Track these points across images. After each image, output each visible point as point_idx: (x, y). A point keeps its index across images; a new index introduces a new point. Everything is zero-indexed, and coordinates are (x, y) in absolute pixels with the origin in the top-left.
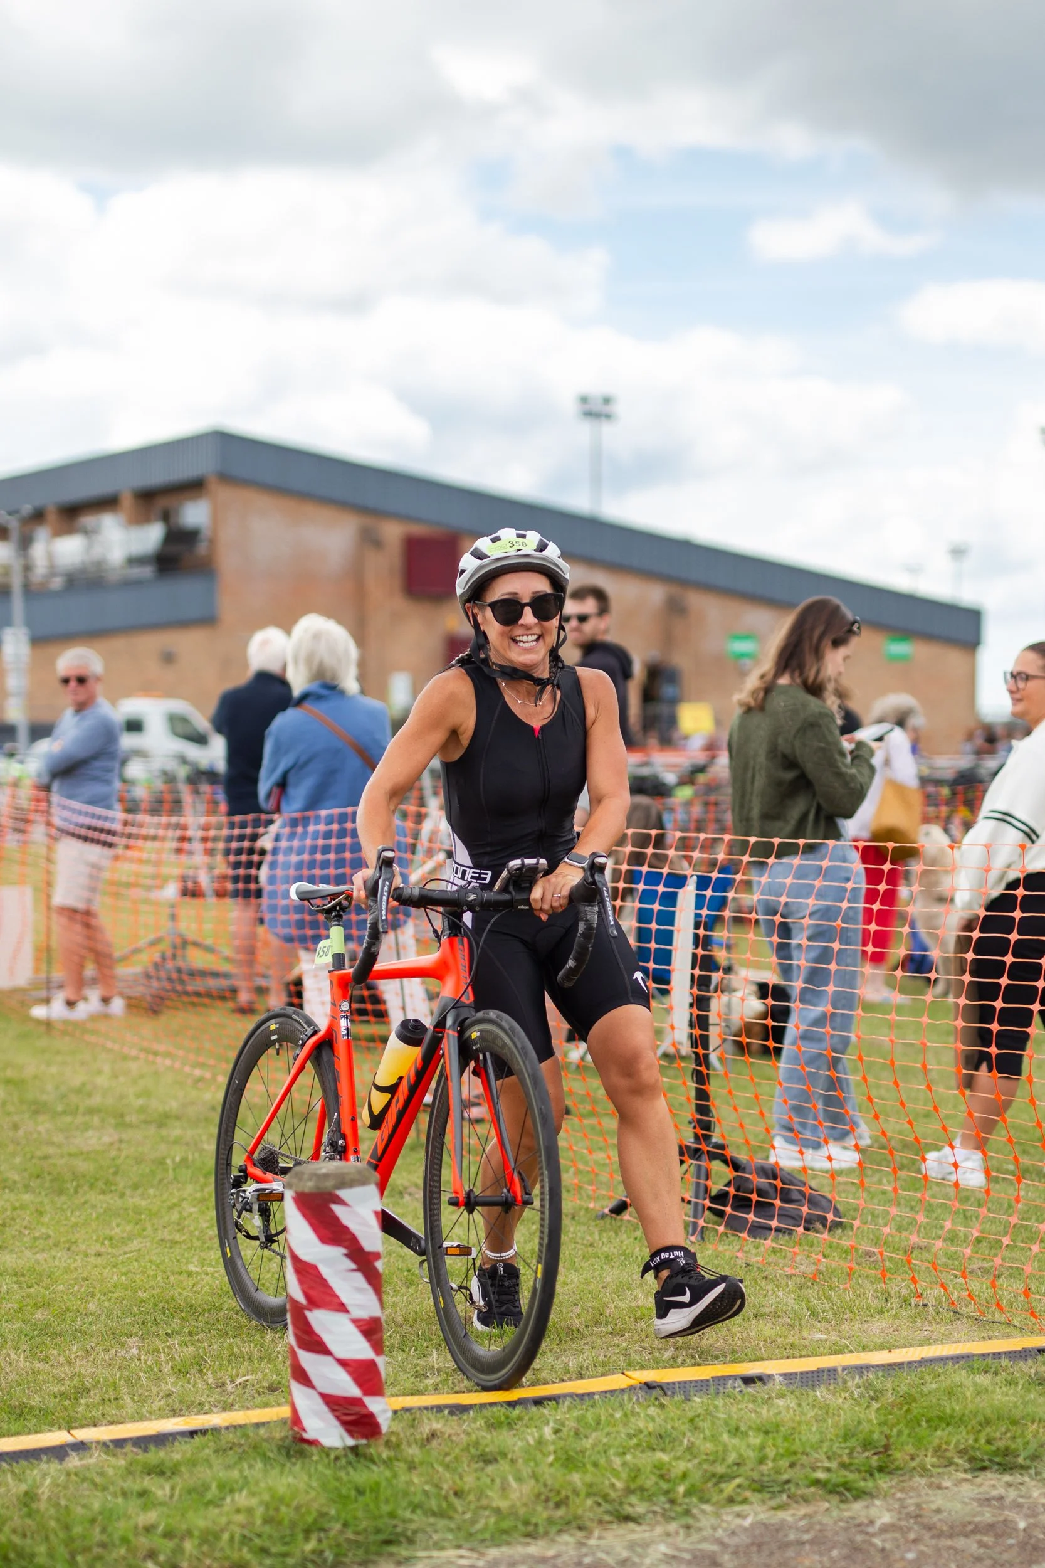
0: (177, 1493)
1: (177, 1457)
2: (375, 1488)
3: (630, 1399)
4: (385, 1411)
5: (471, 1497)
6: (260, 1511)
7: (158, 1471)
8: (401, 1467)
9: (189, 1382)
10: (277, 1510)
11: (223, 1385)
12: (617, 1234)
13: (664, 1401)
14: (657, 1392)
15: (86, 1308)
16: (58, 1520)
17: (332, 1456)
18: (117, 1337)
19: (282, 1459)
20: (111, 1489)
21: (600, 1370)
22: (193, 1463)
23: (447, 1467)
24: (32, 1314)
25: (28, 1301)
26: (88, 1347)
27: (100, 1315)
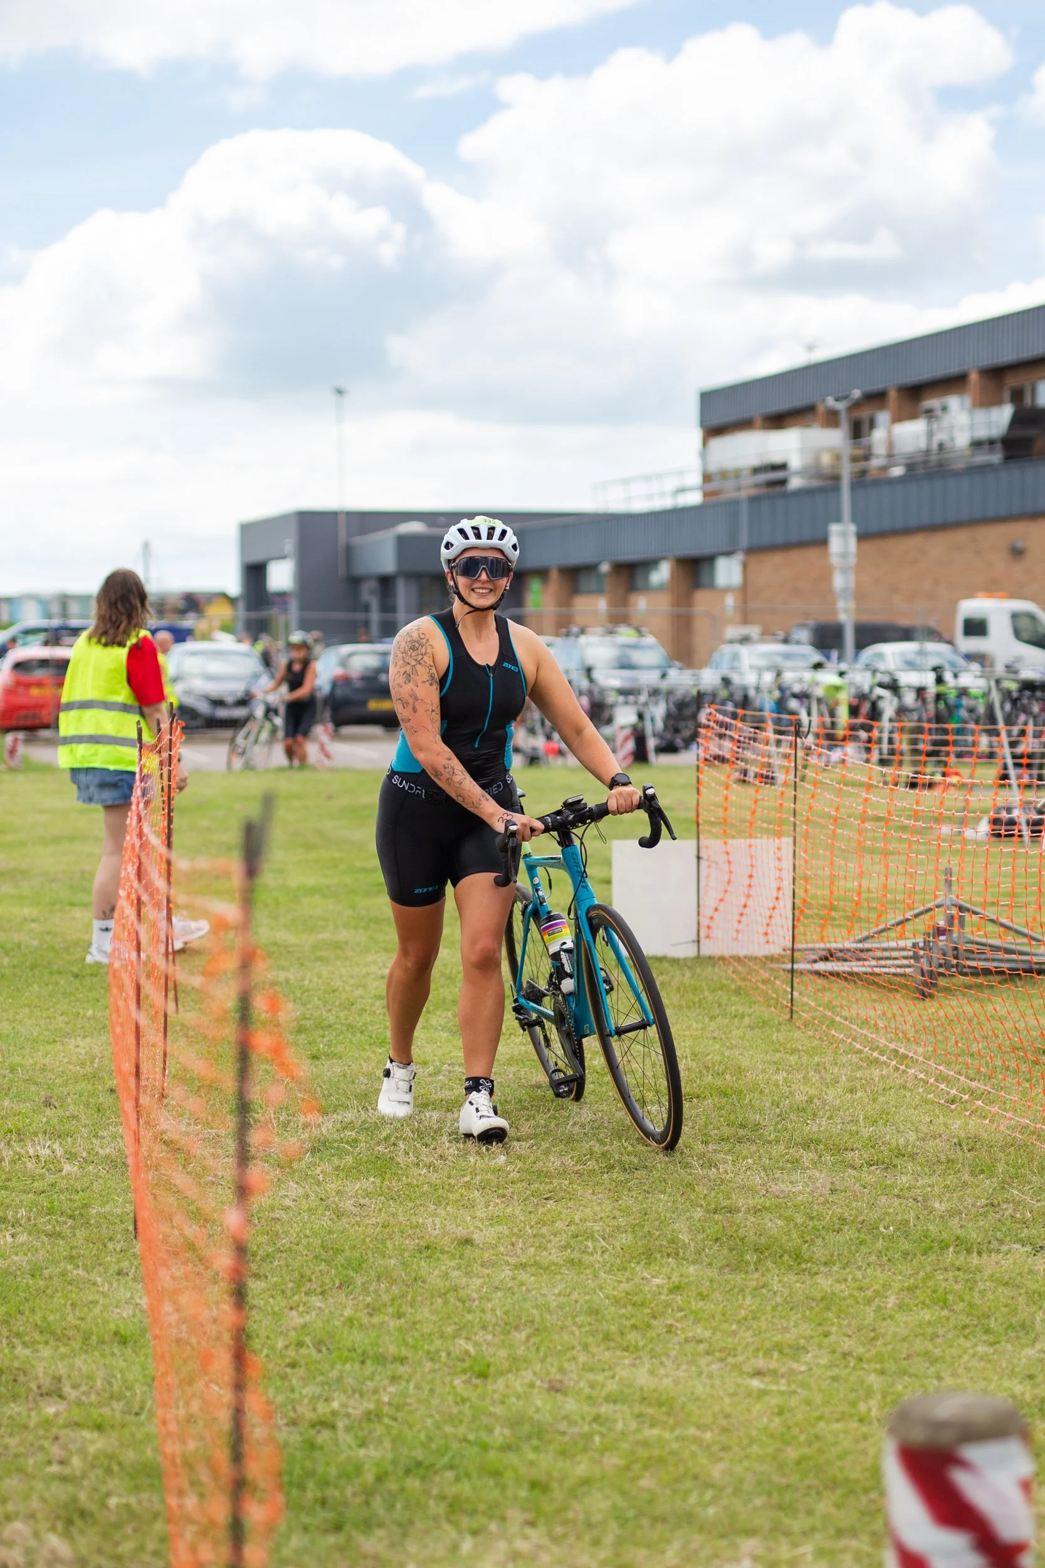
18: (733, 1530)
24: (638, 1477)
25: (643, 1453)
26: (691, 1548)
27: (724, 1488)
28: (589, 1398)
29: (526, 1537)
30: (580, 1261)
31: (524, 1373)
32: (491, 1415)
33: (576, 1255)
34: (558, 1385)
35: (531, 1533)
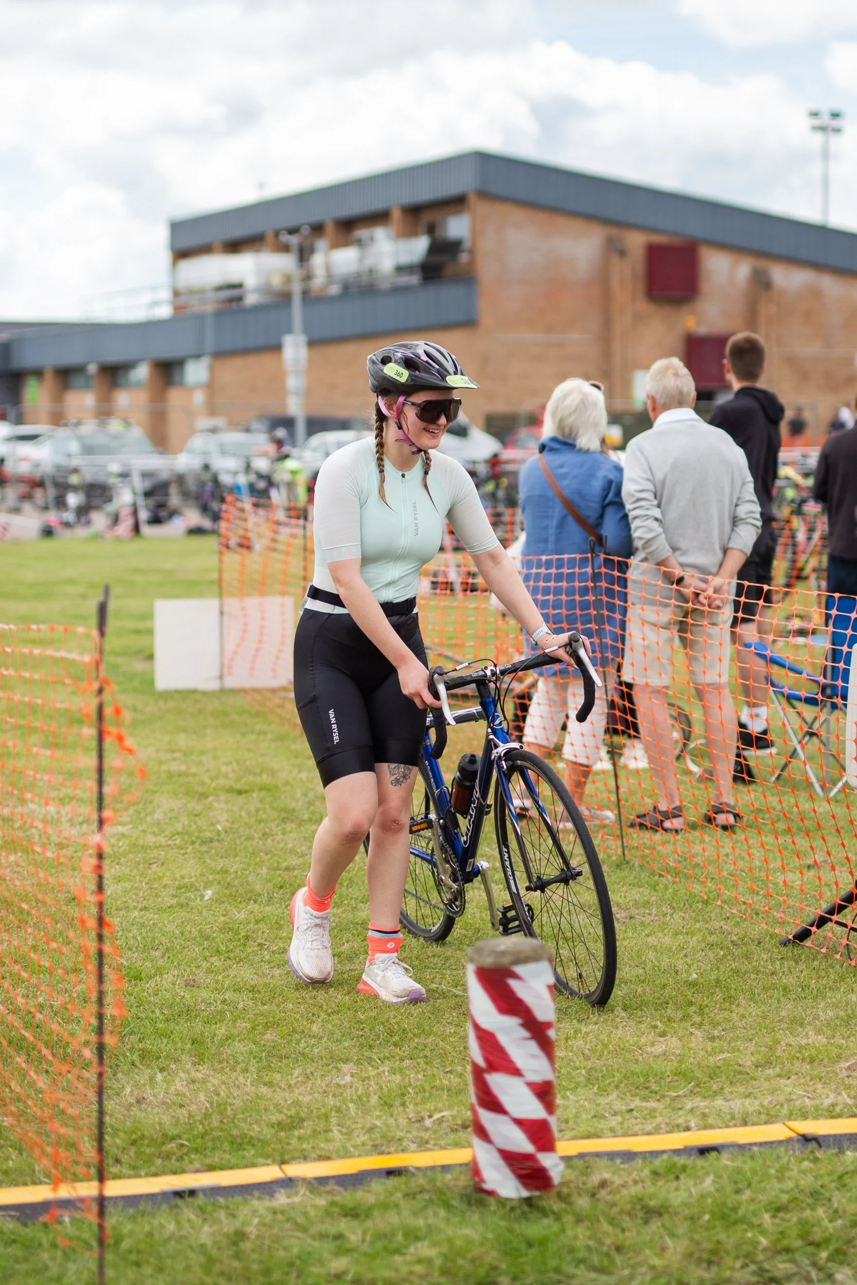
0: (368, 1238)
1: (371, 1199)
2: (543, 1242)
3: (786, 1151)
4: (556, 1165)
5: (631, 1254)
6: (438, 1262)
7: (353, 1213)
8: (569, 1219)
9: (392, 1116)
10: (453, 1261)
11: (421, 1120)
12: (797, 963)
13: (819, 1154)
14: (814, 1144)
15: (310, 1029)
16: (261, 1262)
17: (508, 1207)
18: (334, 1060)
19: (464, 1207)
20: (312, 1231)
21: (763, 1117)
22: (385, 1206)
23: (612, 1221)
24: (262, 1034)
25: (260, 1020)
26: (308, 1072)
27: (322, 1037)
28: (217, 989)
29: (198, 1071)
30: (187, 904)
31: (165, 976)
32: (150, 1002)
33: (182, 900)
34: (192, 983)
35: (201, 1068)
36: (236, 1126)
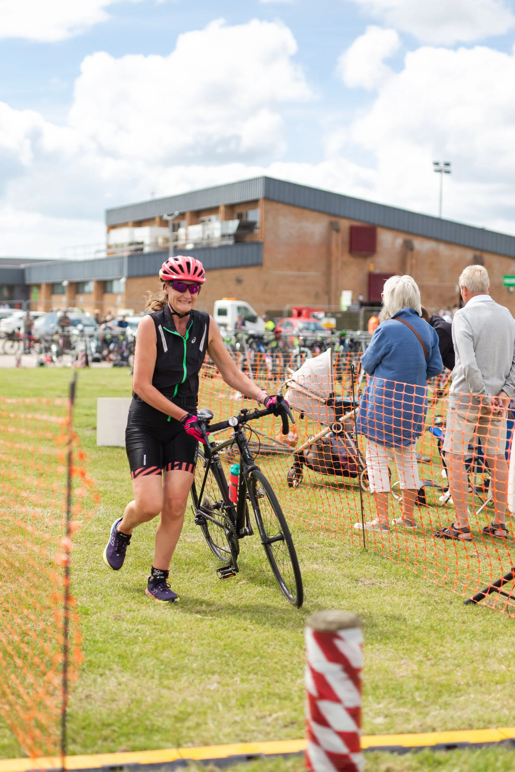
4: (362, 762)
9: (245, 714)
11: (264, 717)
21: (482, 724)
24: (162, 653)
25: (160, 644)
26: (191, 680)
27: (197, 656)
28: (132, 622)
29: (123, 676)
31: (103, 613)
32: (93, 629)
34: (118, 618)
35: (124, 675)
36: (148, 719)
